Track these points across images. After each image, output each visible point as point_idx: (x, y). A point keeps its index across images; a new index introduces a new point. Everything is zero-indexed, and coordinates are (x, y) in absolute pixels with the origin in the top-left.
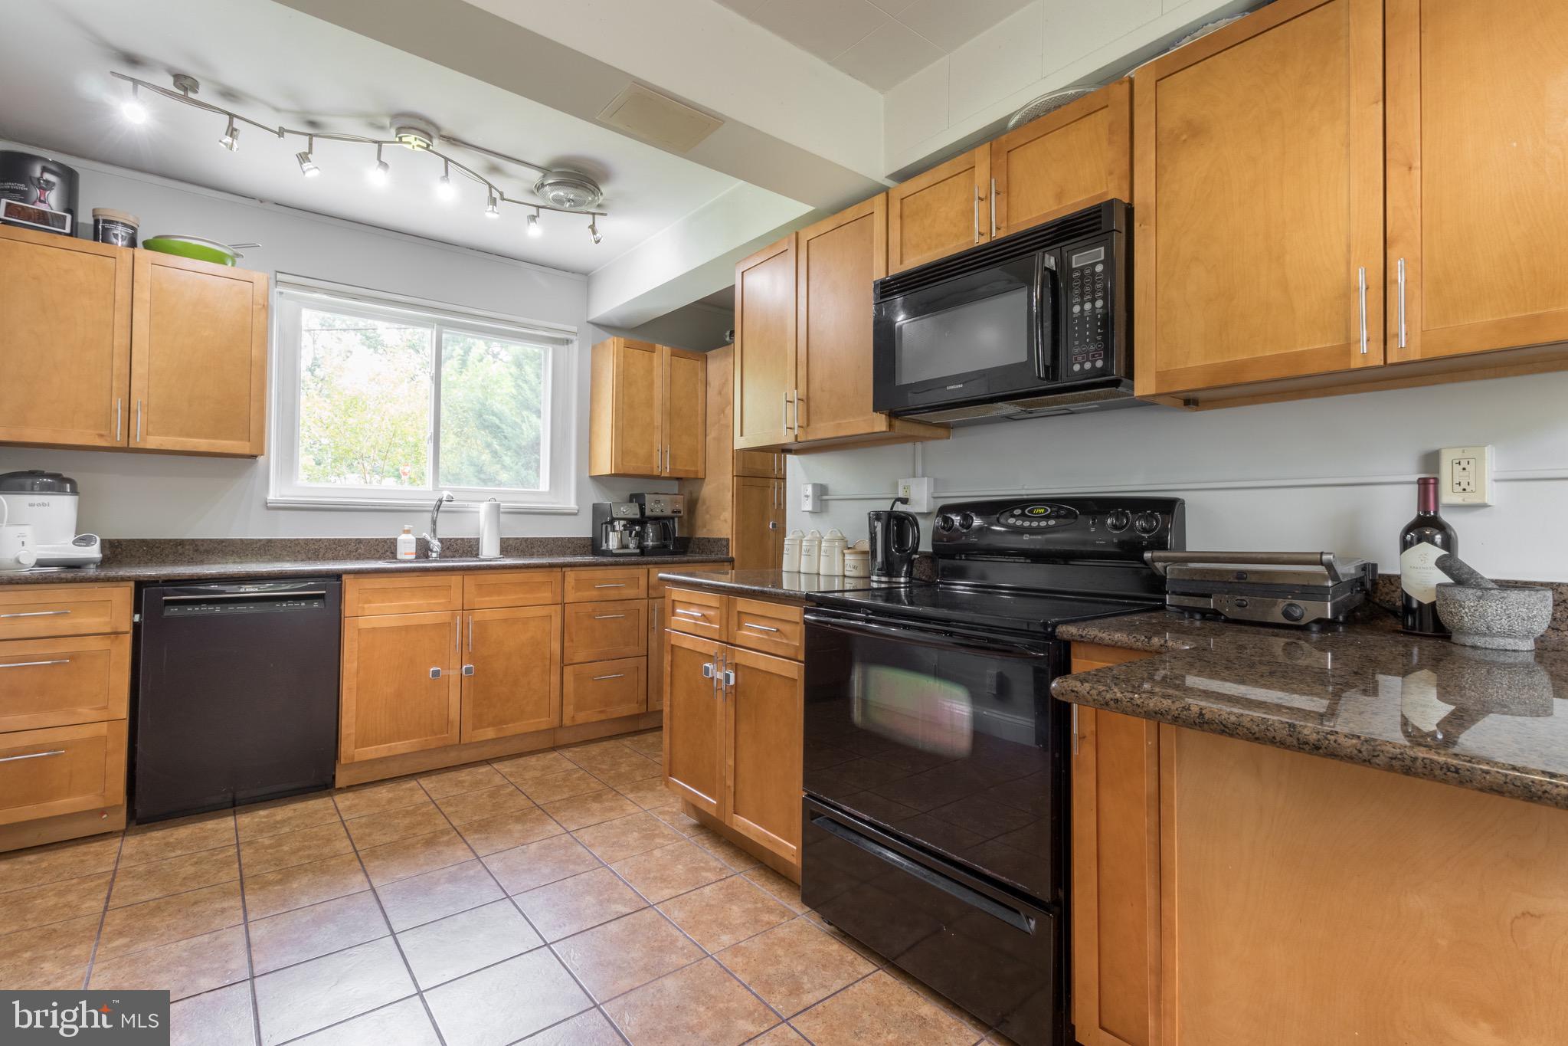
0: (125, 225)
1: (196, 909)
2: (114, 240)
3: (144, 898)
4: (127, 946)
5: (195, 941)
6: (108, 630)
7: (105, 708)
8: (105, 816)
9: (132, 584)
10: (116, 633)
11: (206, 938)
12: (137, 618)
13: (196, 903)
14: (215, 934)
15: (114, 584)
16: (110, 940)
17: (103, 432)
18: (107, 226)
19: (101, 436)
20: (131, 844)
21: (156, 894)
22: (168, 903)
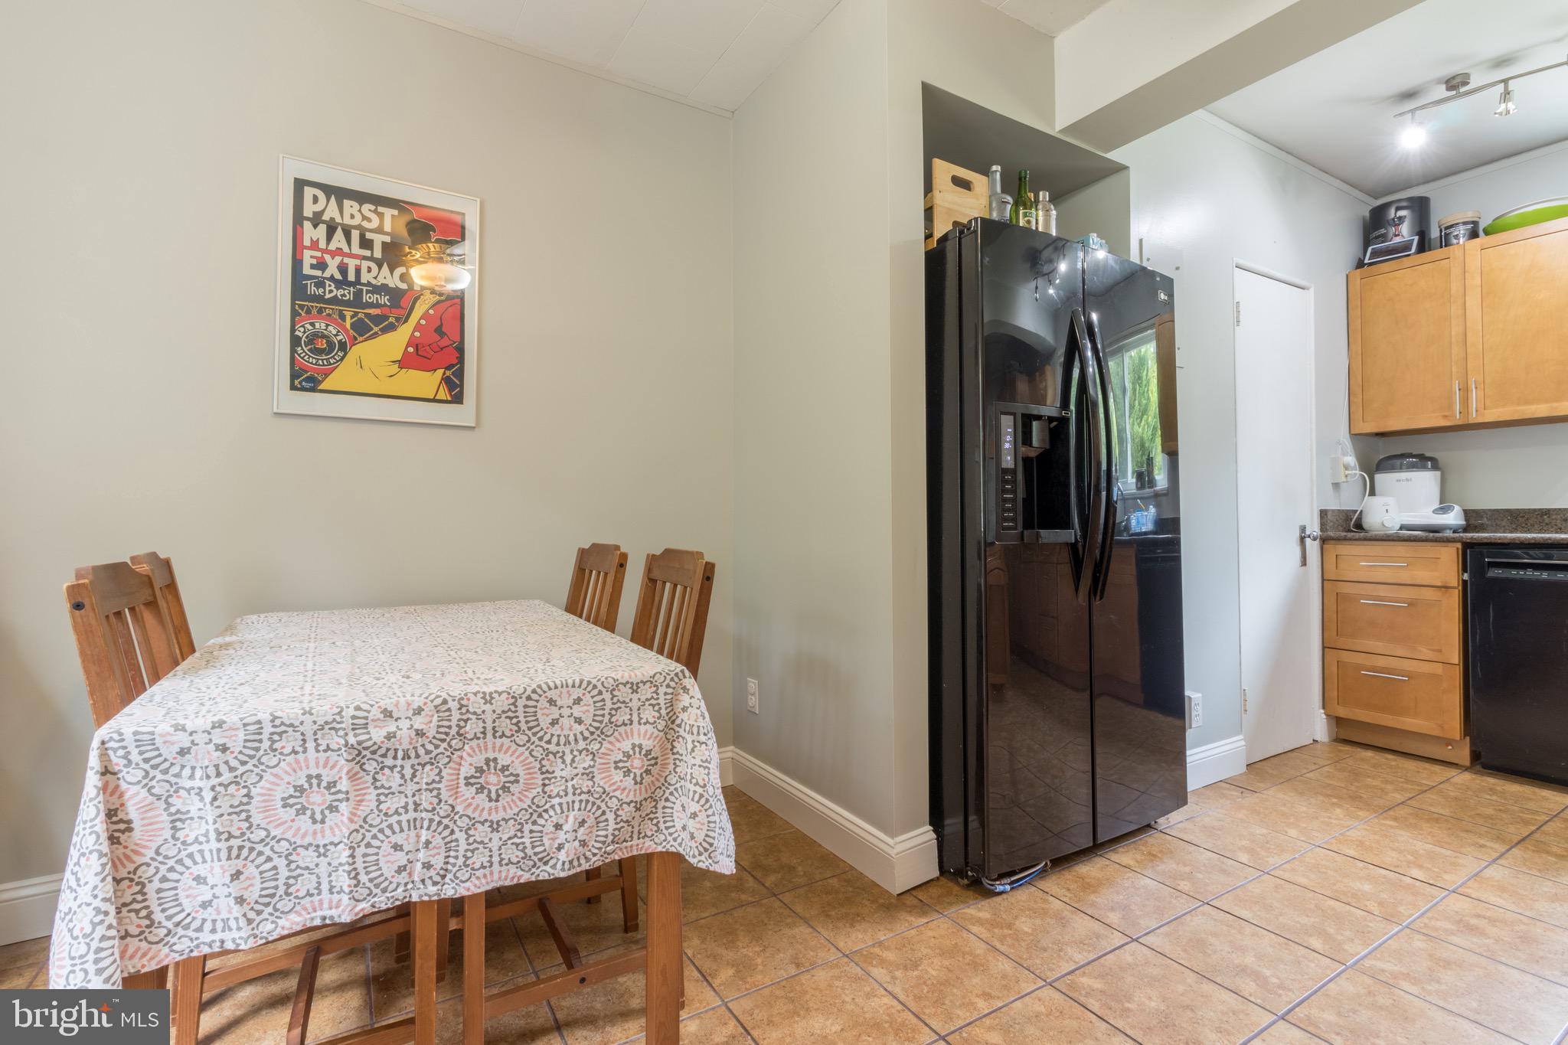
0: (1465, 223)
1: (1464, 835)
2: (1455, 241)
3: (1433, 810)
4: (1392, 827)
5: (1438, 849)
6: (1439, 584)
7: (1440, 651)
8: (1450, 747)
9: (1459, 545)
10: (1447, 587)
11: (1449, 853)
12: (1466, 576)
13: (1467, 831)
14: (1458, 855)
15: (1444, 544)
16: (1386, 818)
17: (1446, 414)
18: (1448, 231)
19: (1445, 417)
20: (1467, 776)
21: (1446, 812)
22: (1446, 821)
